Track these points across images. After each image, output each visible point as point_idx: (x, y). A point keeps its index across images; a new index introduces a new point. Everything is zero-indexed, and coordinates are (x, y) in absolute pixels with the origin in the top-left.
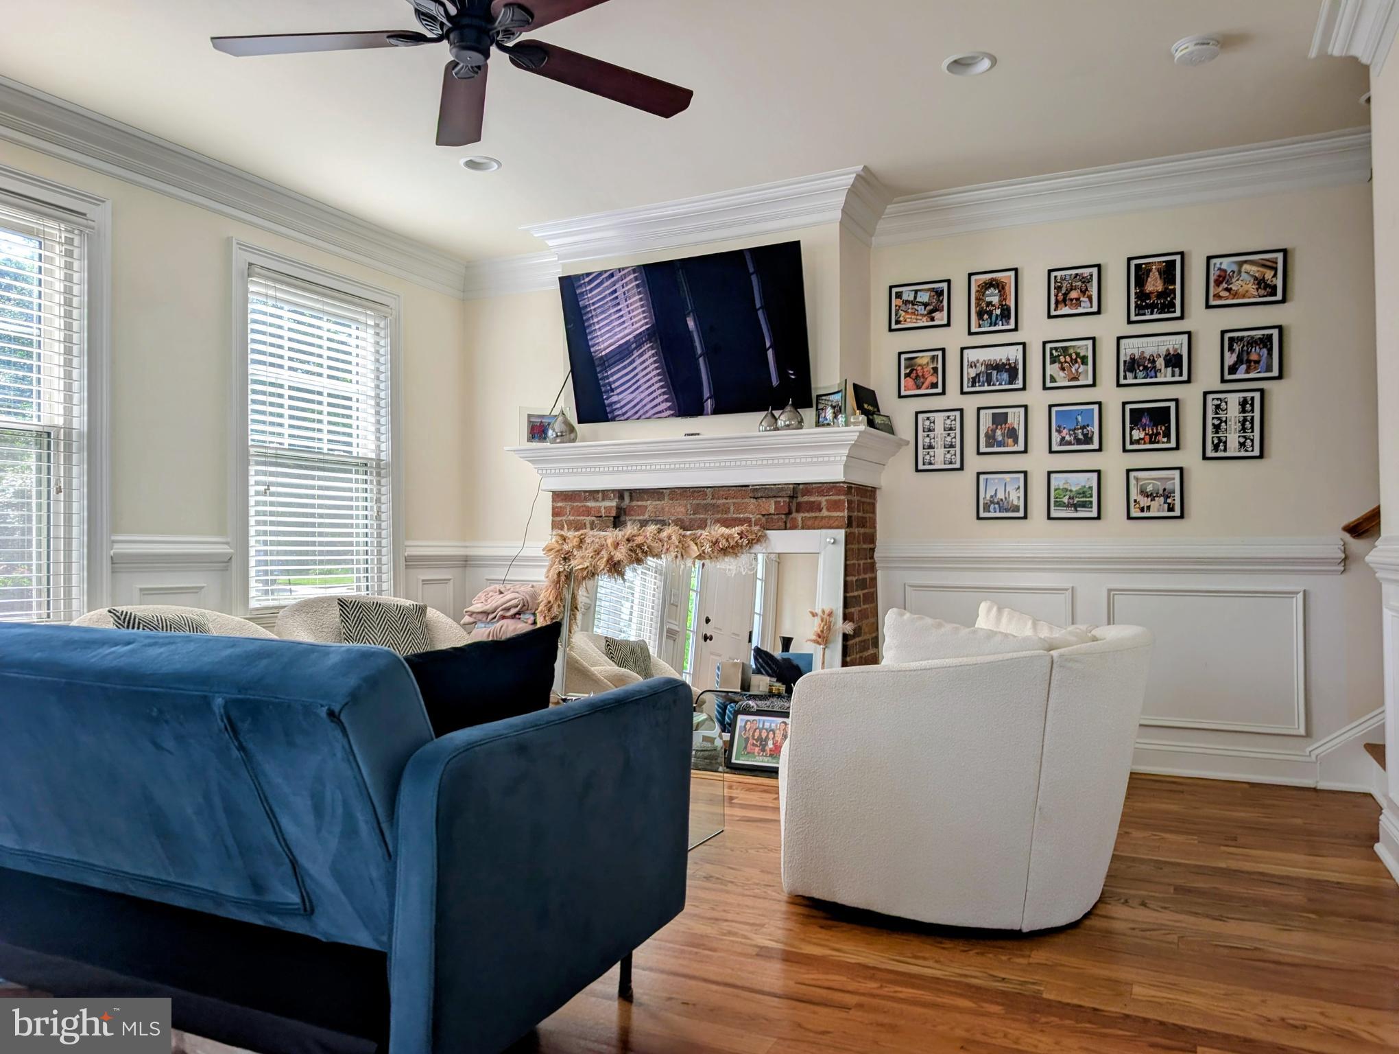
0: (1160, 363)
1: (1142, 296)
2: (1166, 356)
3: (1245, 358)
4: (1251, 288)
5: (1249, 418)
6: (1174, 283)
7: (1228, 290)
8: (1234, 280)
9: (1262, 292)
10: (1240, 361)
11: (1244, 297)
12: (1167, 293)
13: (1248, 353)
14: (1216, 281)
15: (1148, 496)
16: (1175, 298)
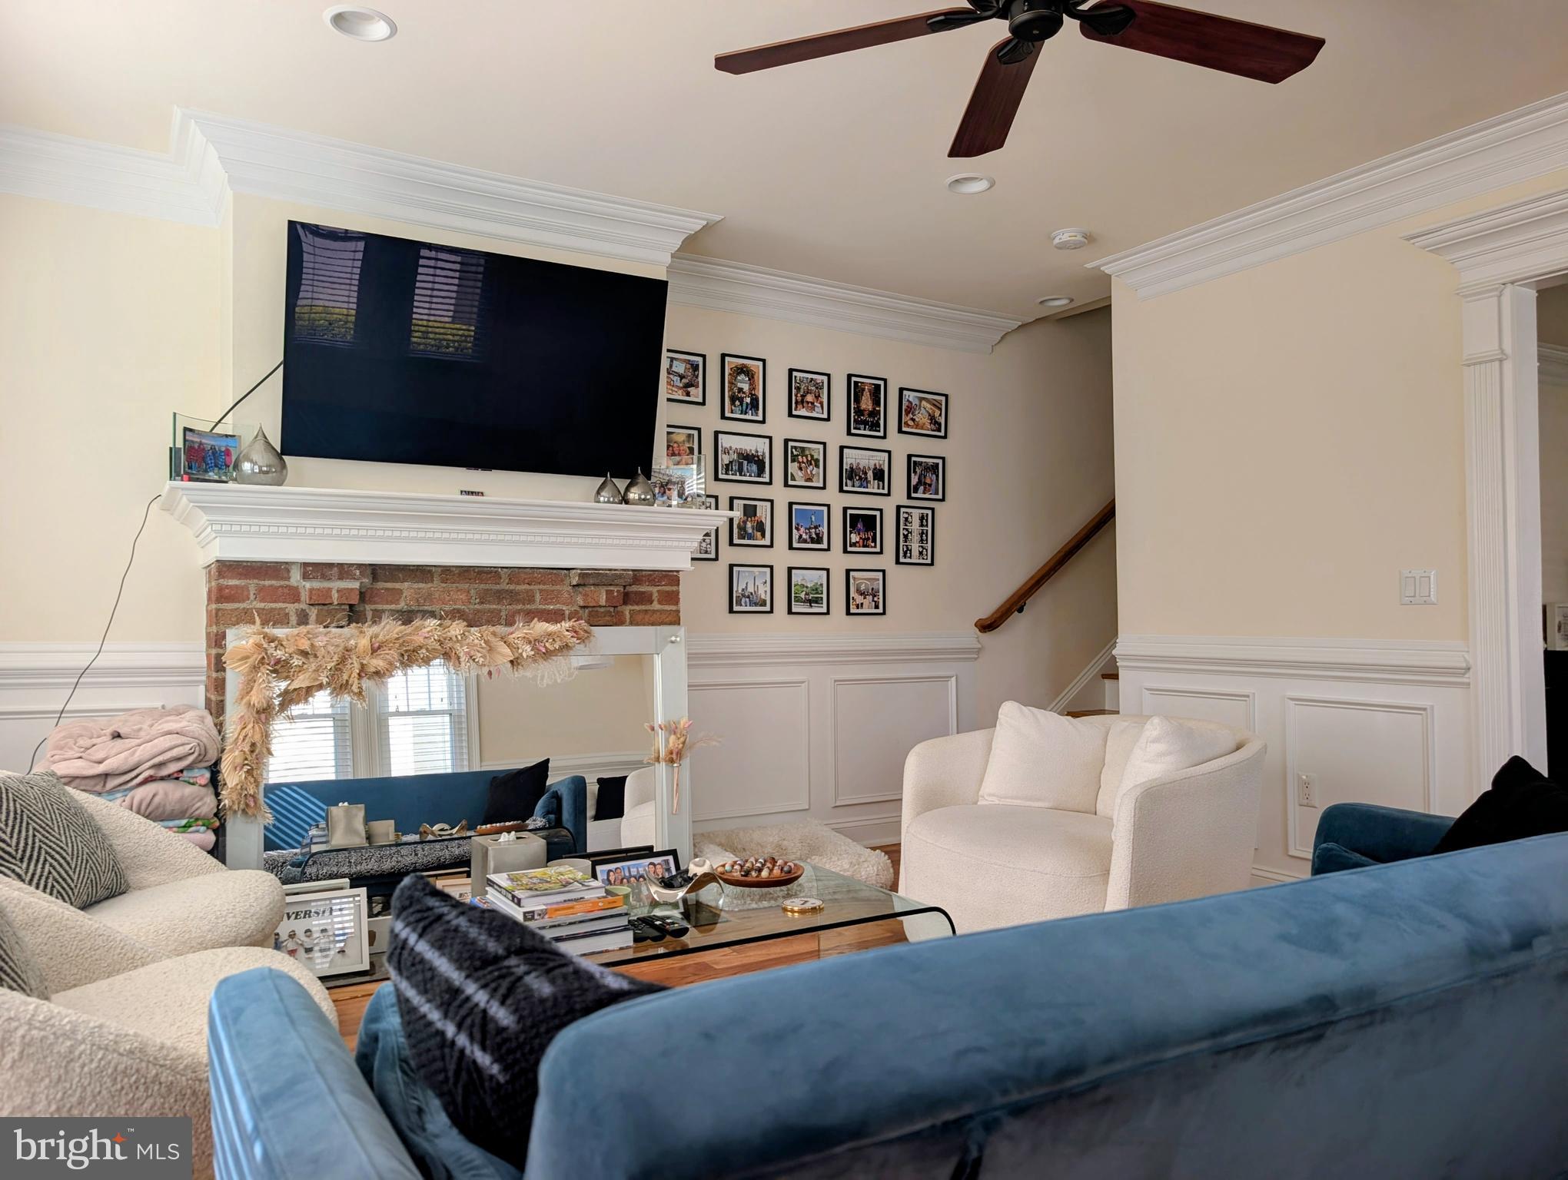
0: (870, 475)
1: (859, 412)
2: (874, 469)
3: (923, 481)
4: (926, 421)
5: (925, 531)
6: (879, 405)
7: (913, 420)
8: (917, 412)
9: (933, 427)
10: (920, 483)
11: (922, 428)
12: (874, 413)
13: (925, 477)
14: (906, 410)
15: (861, 595)
16: (879, 419)
